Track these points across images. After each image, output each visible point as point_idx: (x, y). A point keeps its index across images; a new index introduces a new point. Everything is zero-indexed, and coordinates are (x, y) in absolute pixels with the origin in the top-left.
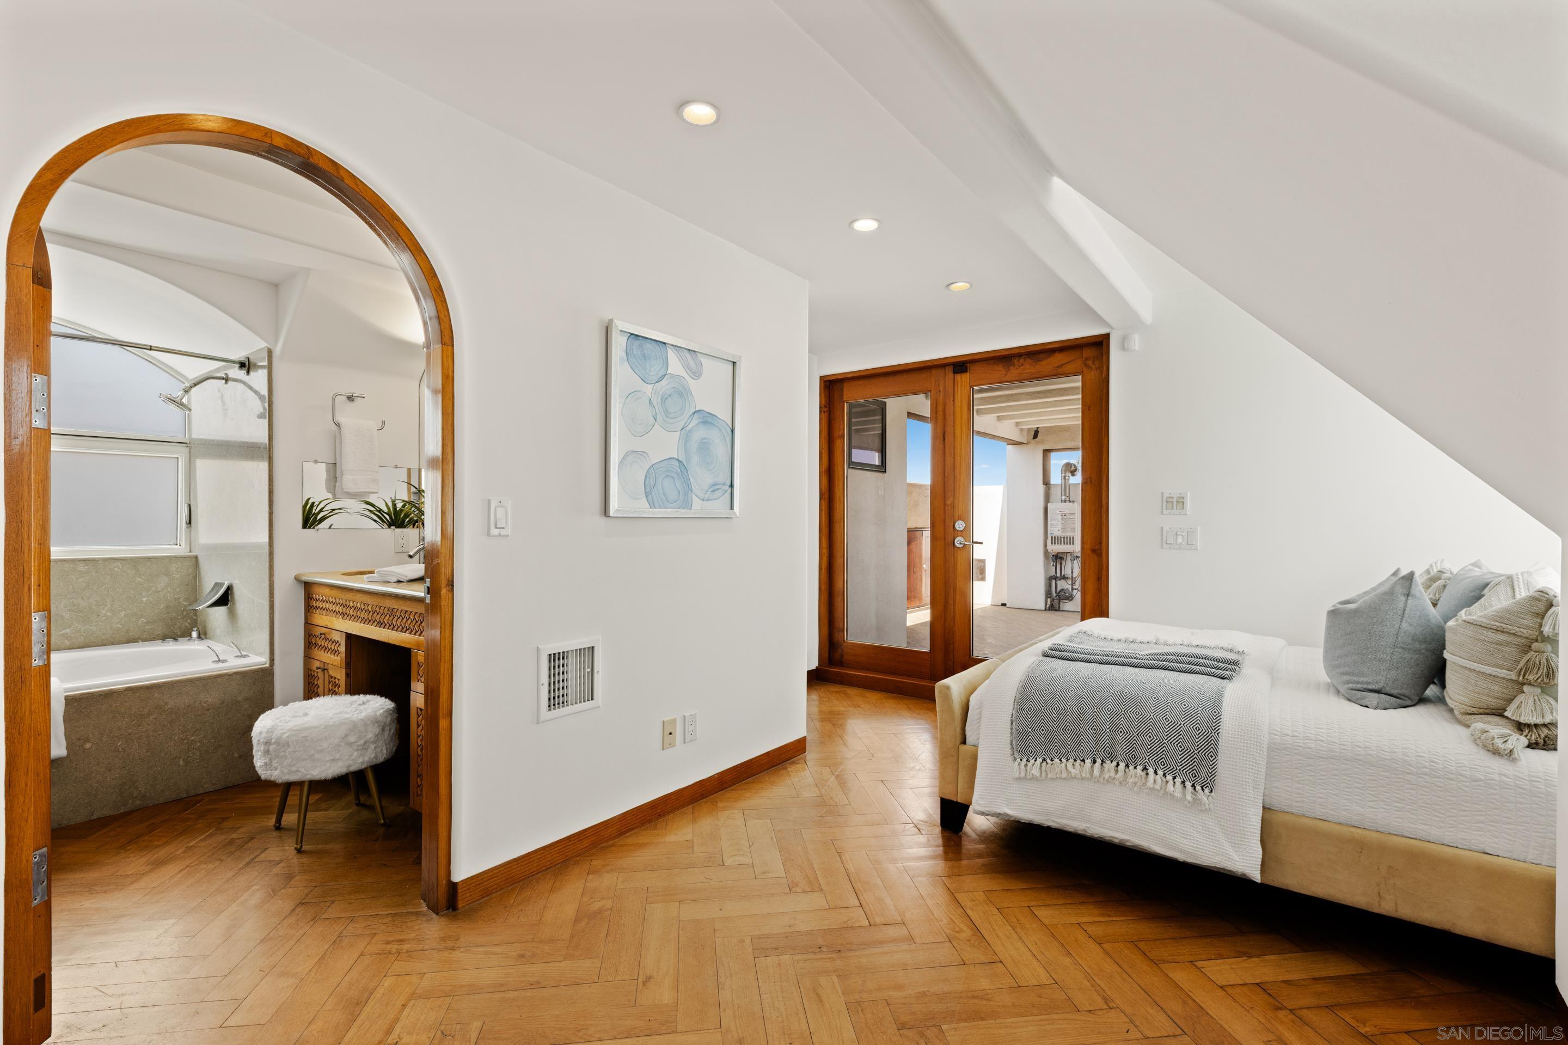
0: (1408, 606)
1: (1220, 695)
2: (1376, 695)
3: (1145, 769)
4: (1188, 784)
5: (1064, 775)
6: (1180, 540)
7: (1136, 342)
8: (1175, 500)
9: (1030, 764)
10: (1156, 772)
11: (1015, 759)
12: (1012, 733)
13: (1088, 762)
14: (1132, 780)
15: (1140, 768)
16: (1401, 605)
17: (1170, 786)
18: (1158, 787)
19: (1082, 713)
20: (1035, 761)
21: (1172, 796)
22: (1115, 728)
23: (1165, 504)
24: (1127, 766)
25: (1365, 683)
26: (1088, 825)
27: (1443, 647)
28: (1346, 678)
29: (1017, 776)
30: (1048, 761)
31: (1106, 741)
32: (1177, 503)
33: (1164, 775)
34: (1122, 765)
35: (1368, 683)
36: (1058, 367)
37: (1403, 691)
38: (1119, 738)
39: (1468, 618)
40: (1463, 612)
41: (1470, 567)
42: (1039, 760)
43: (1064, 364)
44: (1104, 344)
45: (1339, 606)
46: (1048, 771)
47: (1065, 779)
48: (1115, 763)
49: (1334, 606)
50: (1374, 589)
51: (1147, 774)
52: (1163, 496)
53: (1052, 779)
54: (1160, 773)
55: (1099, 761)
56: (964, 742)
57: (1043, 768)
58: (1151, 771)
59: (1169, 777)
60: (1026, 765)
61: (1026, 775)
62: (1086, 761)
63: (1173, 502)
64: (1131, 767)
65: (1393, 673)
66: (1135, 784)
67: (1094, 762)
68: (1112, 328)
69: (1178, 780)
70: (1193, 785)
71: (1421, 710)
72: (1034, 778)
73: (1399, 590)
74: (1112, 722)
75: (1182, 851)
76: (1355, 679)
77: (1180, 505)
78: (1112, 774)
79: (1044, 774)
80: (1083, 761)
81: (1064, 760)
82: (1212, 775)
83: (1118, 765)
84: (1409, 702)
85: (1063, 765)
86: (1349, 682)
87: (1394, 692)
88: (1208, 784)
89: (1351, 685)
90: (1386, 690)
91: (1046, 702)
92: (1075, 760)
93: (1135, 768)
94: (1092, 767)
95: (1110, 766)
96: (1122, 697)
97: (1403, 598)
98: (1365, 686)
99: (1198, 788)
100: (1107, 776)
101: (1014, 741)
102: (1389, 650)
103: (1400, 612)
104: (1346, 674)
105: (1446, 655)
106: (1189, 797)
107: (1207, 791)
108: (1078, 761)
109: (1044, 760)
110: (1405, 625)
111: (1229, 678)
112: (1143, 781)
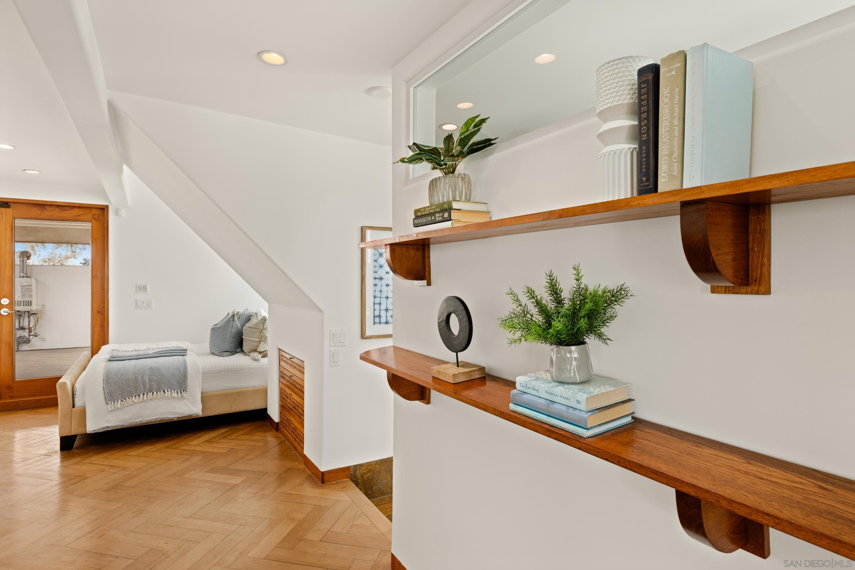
0: (234, 324)
1: (185, 361)
2: (226, 353)
3: (164, 391)
4: (179, 392)
5: (132, 403)
6: (144, 305)
7: (123, 212)
8: (142, 287)
9: (116, 404)
10: (168, 391)
11: (108, 404)
12: (105, 394)
13: (141, 395)
14: (160, 396)
15: (162, 392)
16: (232, 324)
17: (173, 394)
18: (169, 396)
19: (136, 379)
20: (118, 402)
21: (174, 397)
22: (151, 380)
23: (137, 289)
24: (157, 392)
25: (223, 350)
26: (142, 419)
27: (242, 335)
28: (218, 349)
29: (110, 409)
30: (124, 400)
31: (148, 386)
32: (143, 288)
33: (171, 391)
34: (155, 393)
35: (224, 349)
36: (76, 216)
37: (232, 350)
38: (153, 383)
39: (248, 326)
40: (247, 324)
41: (245, 311)
42: (119, 401)
43: (80, 215)
44: (106, 210)
45: (214, 326)
46: (124, 404)
47: (132, 405)
48: (152, 393)
49: (212, 326)
50: (223, 320)
51: (165, 393)
52: (136, 285)
53: (126, 407)
54: (169, 391)
55: (146, 394)
56: (74, 407)
57: (122, 404)
58: (166, 391)
59: (173, 391)
60: (113, 405)
61: (114, 408)
62: (140, 395)
63: (141, 288)
64: (158, 392)
65: (230, 345)
66: (161, 397)
67: (144, 394)
68: (111, 203)
69: (176, 391)
70: (181, 392)
71: (237, 355)
72: (118, 409)
73: (231, 319)
74: (149, 379)
75: (179, 414)
76: (220, 349)
77: (144, 289)
78: (152, 397)
79: (122, 406)
80: (139, 396)
81: (131, 398)
82: (186, 387)
83: (153, 393)
84: (234, 353)
85: (131, 400)
86: (219, 350)
87: (230, 351)
88: (185, 390)
89: (219, 351)
90: (229, 351)
91: (119, 378)
92: (136, 397)
93: (160, 392)
94: (143, 397)
95: (150, 394)
96: (151, 369)
97: (232, 322)
98: (223, 351)
99: (182, 392)
100: (149, 398)
101: (106, 397)
102: (229, 338)
103: (232, 326)
104: (217, 348)
105: (243, 337)
106: (180, 396)
107: (185, 392)
108: (137, 396)
109: (122, 400)
110: (233, 330)
111: (186, 355)
112: (164, 395)
